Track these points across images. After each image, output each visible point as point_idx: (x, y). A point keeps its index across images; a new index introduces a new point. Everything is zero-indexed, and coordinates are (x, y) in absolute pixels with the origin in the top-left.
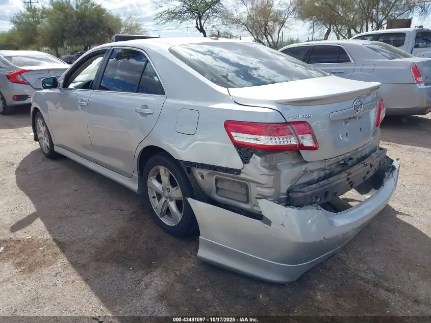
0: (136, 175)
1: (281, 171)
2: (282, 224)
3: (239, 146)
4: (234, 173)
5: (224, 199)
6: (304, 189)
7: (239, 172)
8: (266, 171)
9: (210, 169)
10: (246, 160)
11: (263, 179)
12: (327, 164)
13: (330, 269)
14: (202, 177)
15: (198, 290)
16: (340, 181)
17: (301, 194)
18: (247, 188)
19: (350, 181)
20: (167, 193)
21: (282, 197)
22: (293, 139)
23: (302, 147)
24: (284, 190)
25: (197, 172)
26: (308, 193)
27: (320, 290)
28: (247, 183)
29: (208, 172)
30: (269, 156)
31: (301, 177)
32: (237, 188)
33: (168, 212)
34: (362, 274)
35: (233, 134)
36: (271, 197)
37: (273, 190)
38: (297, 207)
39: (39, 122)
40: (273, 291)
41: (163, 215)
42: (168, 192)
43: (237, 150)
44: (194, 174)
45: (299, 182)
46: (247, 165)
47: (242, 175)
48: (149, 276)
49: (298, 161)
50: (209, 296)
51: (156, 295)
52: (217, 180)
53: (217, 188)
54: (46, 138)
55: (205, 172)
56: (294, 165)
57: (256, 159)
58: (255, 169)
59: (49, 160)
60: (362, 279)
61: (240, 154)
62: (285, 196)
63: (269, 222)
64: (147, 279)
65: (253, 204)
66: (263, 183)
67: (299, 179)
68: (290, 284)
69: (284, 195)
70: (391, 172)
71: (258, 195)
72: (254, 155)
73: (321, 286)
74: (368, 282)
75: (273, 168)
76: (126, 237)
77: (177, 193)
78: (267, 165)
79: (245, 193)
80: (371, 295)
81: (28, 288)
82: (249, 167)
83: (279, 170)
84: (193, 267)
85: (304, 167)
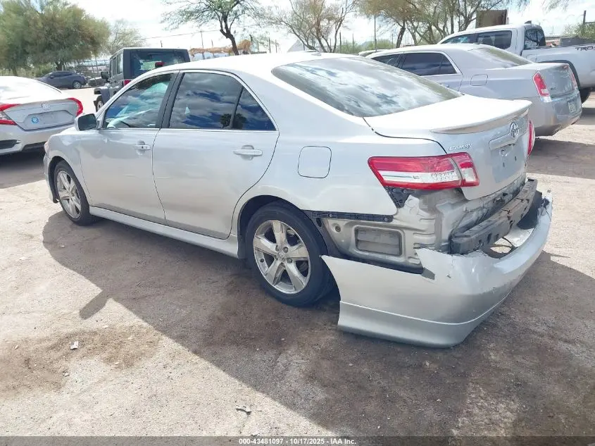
0: (235, 235)
1: (442, 213)
2: (448, 276)
3: (390, 187)
4: (383, 220)
5: (367, 254)
6: (467, 233)
7: (390, 218)
8: (426, 215)
9: (350, 219)
10: (399, 203)
11: (423, 225)
12: (485, 202)
13: (495, 325)
14: (338, 229)
15: (351, 365)
16: (501, 221)
17: (465, 239)
18: (399, 236)
19: (511, 219)
20: (282, 254)
21: (443, 244)
22: (455, 174)
23: (464, 184)
24: (445, 236)
25: (330, 224)
26: (472, 237)
27: (491, 349)
28: (400, 231)
29: (346, 222)
30: (428, 196)
31: (463, 218)
32: (385, 239)
33: (285, 277)
34: (532, 328)
35: (382, 173)
36: (431, 245)
37: (434, 237)
38: (462, 254)
39: (62, 176)
40: (439, 355)
41: (276, 281)
42: (286, 252)
43: (388, 192)
44: (327, 226)
45: (461, 225)
46: (401, 209)
47: (394, 222)
48: (283, 355)
49: (457, 201)
50: (365, 370)
51: (302, 376)
52: (357, 231)
53: (357, 241)
54: (74, 198)
55: (342, 223)
56: (453, 205)
57: (413, 201)
58: (412, 213)
59: (79, 227)
60: (534, 332)
61: (392, 196)
62: (447, 243)
63: (431, 276)
64: (282, 360)
65: (408, 256)
66: (423, 229)
67: (461, 221)
68: (456, 346)
69: (445, 242)
70: (545, 207)
71: (415, 244)
72: (410, 197)
73: (492, 345)
74: (542, 336)
75: (432, 210)
76: (235, 314)
77: (300, 252)
78: (426, 207)
79: (397, 243)
80: (551, 348)
81: (135, 385)
82: (404, 211)
83: (439, 212)
84: (332, 340)
85: (464, 207)
